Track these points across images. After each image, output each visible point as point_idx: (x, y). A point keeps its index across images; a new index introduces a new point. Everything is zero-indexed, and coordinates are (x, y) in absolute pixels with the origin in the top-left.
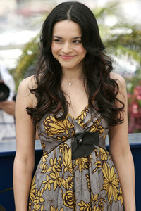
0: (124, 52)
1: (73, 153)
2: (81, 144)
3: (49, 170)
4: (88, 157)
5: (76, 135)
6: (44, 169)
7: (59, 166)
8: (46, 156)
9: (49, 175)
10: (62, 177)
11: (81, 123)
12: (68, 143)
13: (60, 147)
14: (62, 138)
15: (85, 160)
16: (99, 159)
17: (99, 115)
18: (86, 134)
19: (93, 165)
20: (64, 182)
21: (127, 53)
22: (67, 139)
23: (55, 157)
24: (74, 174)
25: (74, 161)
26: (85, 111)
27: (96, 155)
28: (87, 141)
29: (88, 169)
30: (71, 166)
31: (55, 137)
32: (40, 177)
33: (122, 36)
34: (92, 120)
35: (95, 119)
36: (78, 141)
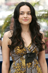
0: (44, 21)
1: (26, 61)
2: (29, 57)
3: (16, 68)
4: (31, 63)
5: (27, 54)
6: (14, 67)
7: (20, 66)
8: (15, 62)
9: (16, 70)
10: (22, 71)
11: (29, 49)
12: (24, 57)
13: (21, 59)
14: (22, 55)
15: (30, 64)
16: (35, 63)
17: (36, 47)
18: (31, 54)
19: (33, 66)
20: (23, 72)
21: (45, 21)
22: (24, 55)
23: (19, 62)
24: (26, 69)
25: (26, 64)
26: (31, 45)
27: (34, 62)
28: (31, 56)
29: (31, 67)
30: (25, 66)
31: (19, 54)
32: (13, 70)
33: (43, 14)
34: (33, 48)
35: (34, 48)
36: (28, 56)
